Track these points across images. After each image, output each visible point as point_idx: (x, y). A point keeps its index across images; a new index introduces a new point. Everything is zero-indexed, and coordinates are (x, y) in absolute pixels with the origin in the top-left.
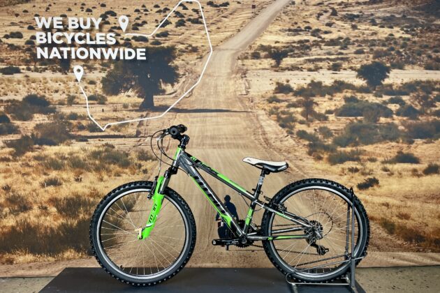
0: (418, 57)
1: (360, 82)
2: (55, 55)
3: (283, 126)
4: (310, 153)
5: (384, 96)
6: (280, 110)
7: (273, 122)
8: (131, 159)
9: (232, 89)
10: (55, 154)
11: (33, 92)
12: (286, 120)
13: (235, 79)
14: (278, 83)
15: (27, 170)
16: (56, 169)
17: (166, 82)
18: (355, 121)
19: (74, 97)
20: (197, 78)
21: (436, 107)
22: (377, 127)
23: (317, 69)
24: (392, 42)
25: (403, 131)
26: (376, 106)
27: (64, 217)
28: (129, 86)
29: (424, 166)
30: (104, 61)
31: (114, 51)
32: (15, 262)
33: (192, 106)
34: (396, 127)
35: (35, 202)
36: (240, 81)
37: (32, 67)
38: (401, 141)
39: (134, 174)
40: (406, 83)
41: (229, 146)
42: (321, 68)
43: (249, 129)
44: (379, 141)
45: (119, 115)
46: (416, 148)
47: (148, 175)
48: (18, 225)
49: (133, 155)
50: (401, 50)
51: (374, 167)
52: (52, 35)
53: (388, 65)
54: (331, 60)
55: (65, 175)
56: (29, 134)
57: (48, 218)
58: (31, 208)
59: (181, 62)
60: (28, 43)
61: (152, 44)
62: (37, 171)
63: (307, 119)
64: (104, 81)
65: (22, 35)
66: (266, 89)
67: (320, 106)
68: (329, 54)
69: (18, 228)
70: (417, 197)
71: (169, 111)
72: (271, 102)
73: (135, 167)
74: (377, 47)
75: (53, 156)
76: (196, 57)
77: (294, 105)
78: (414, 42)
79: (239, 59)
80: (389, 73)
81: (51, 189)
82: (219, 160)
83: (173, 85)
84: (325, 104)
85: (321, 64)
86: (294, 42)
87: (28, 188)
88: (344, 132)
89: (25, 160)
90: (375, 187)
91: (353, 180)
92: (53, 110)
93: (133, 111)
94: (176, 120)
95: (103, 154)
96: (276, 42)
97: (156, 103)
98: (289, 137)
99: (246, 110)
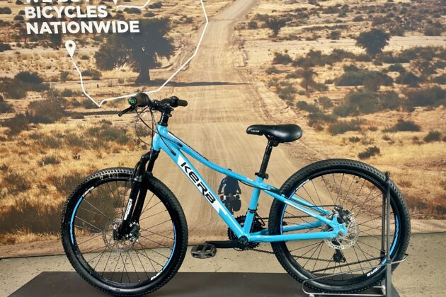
0: (418, 23)
1: (360, 51)
2: (45, 30)
3: (283, 98)
4: (310, 124)
5: (383, 64)
6: (279, 81)
7: (273, 94)
8: (130, 135)
9: (230, 61)
10: (52, 132)
11: (25, 69)
12: (285, 92)
13: (233, 50)
14: (276, 54)
15: (24, 149)
16: (53, 147)
17: (161, 55)
18: (355, 90)
19: (67, 73)
20: (193, 50)
21: (436, 73)
22: (377, 96)
23: (316, 38)
24: (391, 8)
25: (403, 99)
26: (376, 75)
27: (64, 195)
28: (123, 60)
29: (425, 133)
30: (97, 35)
31: (106, 25)
32: (16, 242)
33: (189, 79)
34: (397, 94)
35: (34, 181)
36: (238, 52)
37: (23, 43)
38: (401, 109)
39: (133, 150)
40: (406, 50)
41: (229, 119)
42: (320, 37)
43: (248, 102)
44: (380, 110)
45: (115, 90)
46: (416, 115)
48: (17, 205)
49: (131, 131)
50: (401, 16)
51: (375, 136)
52: (41, 9)
53: (388, 32)
54: (330, 28)
55: (62, 154)
56: (24, 112)
57: (48, 197)
58: (30, 188)
59: (176, 34)
60: (17, 18)
61: (145, 16)
62: (34, 150)
63: (307, 89)
64: (97, 56)
65: (10, 10)
66: (265, 60)
67: (320, 76)
68: (328, 22)
69: (18, 208)
70: (418, 165)
71: (166, 85)
72: (270, 73)
73: (134, 143)
74: (376, 14)
75: (49, 135)
76: (191, 28)
77: (293, 76)
78: (414, 8)
79: (236, 29)
80: (388, 40)
81: (49, 167)
82: (220, 134)
83: (168, 58)
84: (325, 74)
85: (319, 33)
86: (292, 11)
87: (26, 167)
88: (344, 101)
89: (20, 139)
90: (376, 156)
91: (354, 150)
92: (46, 87)
93: (128, 86)
94: (173, 94)
95: (101, 131)
96: (273, 11)
97: (152, 78)
98: (289, 108)
99: (245, 82)
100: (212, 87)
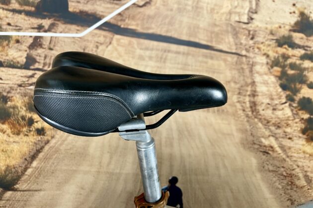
3: (284, 87)
6: (289, 61)
7: (272, 79)
8: (14, 107)
12: (291, 79)
14: (302, 14)
33: (146, 25)
39: (18, 134)
47: (46, 138)
66: (282, 21)
71: (99, 28)
72: (280, 45)
73: (22, 123)
93: (20, 12)
94: (110, 47)
97: (73, 7)
98: (287, 104)
99: (239, 52)
100: (183, 48)
